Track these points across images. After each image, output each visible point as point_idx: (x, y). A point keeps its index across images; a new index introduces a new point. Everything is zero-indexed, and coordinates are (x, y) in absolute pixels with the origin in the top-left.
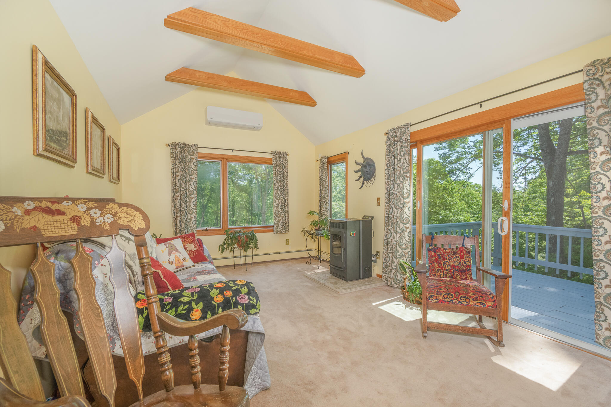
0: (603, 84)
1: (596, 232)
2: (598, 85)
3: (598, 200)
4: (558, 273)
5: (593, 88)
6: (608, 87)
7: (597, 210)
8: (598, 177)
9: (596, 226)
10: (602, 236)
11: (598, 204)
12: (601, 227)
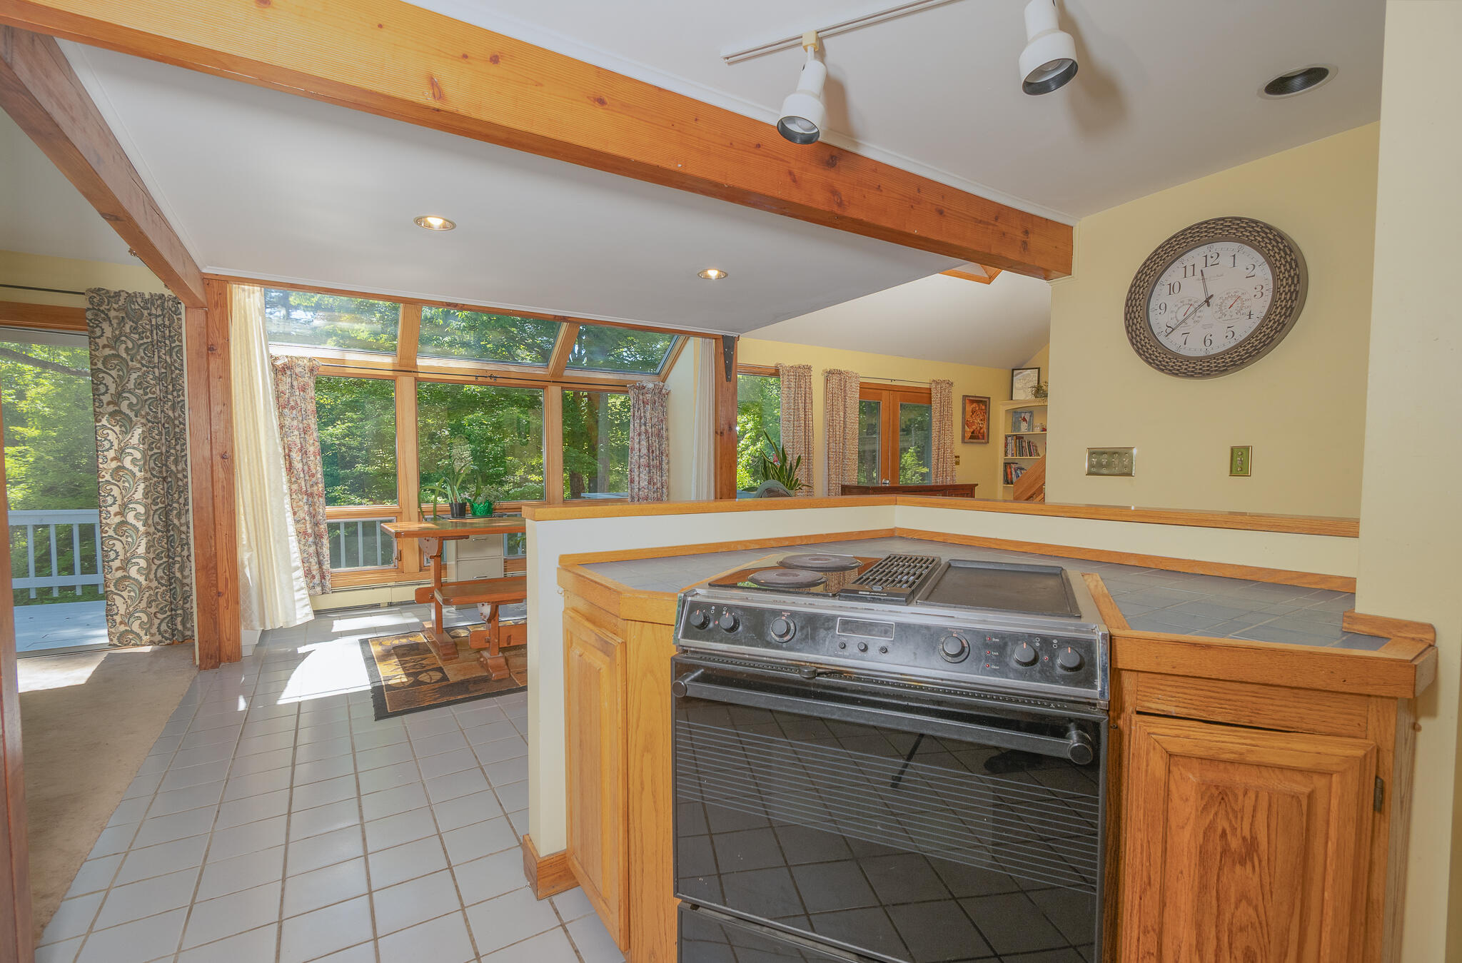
0: (110, 321)
1: (104, 501)
2: (104, 320)
3: (105, 460)
4: (33, 595)
5: (97, 320)
6: (115, 325)
7: (103, 473)
8: (105, 432)
9: (103, 494)
10: (111, 506)
11: (105, 466)
12: (109, 495)
